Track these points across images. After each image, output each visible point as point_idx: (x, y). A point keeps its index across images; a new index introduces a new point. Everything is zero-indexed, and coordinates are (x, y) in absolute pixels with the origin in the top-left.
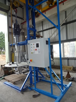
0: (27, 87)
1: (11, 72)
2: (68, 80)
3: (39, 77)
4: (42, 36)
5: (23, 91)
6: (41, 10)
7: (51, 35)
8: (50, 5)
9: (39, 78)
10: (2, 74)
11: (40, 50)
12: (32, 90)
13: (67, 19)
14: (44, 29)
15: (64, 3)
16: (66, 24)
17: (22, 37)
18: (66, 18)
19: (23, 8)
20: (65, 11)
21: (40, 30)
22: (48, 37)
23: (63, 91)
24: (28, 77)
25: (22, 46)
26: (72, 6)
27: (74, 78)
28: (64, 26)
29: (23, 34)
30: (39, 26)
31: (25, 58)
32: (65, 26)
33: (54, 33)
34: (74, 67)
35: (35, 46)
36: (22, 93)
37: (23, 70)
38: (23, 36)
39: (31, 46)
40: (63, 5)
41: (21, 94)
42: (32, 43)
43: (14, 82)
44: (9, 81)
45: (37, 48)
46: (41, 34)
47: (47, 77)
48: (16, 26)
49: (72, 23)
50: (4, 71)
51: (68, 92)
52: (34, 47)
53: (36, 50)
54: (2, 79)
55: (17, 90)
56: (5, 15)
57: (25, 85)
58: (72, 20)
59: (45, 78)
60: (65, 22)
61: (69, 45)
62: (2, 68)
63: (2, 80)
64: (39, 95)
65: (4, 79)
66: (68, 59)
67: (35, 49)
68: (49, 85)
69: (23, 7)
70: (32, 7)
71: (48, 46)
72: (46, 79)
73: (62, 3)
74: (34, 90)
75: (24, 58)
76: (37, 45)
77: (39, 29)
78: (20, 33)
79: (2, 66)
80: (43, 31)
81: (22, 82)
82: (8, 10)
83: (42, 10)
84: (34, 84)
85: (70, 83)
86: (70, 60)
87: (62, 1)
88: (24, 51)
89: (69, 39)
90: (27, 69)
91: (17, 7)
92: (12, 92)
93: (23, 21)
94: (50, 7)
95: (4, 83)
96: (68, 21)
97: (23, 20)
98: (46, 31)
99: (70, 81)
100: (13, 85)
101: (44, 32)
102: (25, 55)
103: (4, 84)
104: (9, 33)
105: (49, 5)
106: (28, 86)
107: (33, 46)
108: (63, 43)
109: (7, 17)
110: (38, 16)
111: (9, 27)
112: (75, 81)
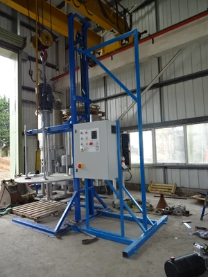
0: (69, 226)
1: (28, 197)
2: (160, 213)
3: (96, 208)
4: (104, 111)
5: (61, 233)
6: (101, 51)
7: (126, 109)
8: (124, 42)
9: (95, 210)
10: (5, 203)
11: (99, 145)
12: (80, 231)
13: (162, 76)
14: (108, 95)
15: (155, 39)
16: (160, 85)
17: (55, 112)
18: (159, 72)
19: (57, 42)
20: (159, 58)
21: (98, 98)
22: (119, 115)
23: (145, 231)
24: (70, 209)
25: (54, 135)
26: (172, 49)
27: (173, 208)
28: (154, 90)
29: (59, 107)
30: (96, 88)
31: (63, 164)
32: (157, 91)
33: (133, 106)
34: (179, 186)
35: (90, 136)
36: (59, 238)
37: (56, 193)
38: (58, 111)
39: (81, 136)
40: (153, 43)
41: (56, 240)
42: (83, 131)
43: (38, 218)
44: (24, 217)
45: (94, 141)
46: (102, 106)
47: (114, 207)
48: (43, 91)
49: (173, 85)
50: (11, 195)
51: (156, 234)
52: (87, 138)
53: (91, 144)
54: (7, 214)
55: (46, 233)
56: (11, 57)
57: (64, 223)
58: (173, 77)
59: (109, 209)
60: (158, 82)
61: (171, 134)
62: (5, 187)
63: (6, 216)
64: (95, 240)
65: (11, 212)
66: (165, 167)
67: (89, 142)
68: (118, 223)
69: (57, 40)
70: (83, 52)
71: (114, 136)
72: (112, 211)
73: (151, 40)
74: (85, 230)
75: (60, 165)
76: (94, 135)
77: (96, 93)
78: (52, 105)
79: (4, 182)
80: (106, 99)
81: (55, 218)
82: (20, 46)
83: (104, 51)
84: (84, 221)
85: (164, 217)
86: (169, 170)
87: (149, 35)
88: (59, 147)
89: (167, 120)
90: (66, 192)
91: (47, 47)
92: (34, 236)
93: (58, 74)
94: (122, 45)
95: (13, 220)
96: (165, 79)
97: (58, 70)
98: (114, 100)
99: (163, 214)
100: (36, 225)
101: (109, 101)
102: (63, 157)
103: (14, 223)
104: (22, 102)
105: (122, 41)
106: (72, 224)
107: (84, 136)
108: (153, 129)
109: (17, 62)
110: (94, 64)
111: (23, 88)
112: (175, 215)
